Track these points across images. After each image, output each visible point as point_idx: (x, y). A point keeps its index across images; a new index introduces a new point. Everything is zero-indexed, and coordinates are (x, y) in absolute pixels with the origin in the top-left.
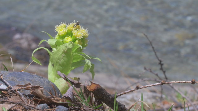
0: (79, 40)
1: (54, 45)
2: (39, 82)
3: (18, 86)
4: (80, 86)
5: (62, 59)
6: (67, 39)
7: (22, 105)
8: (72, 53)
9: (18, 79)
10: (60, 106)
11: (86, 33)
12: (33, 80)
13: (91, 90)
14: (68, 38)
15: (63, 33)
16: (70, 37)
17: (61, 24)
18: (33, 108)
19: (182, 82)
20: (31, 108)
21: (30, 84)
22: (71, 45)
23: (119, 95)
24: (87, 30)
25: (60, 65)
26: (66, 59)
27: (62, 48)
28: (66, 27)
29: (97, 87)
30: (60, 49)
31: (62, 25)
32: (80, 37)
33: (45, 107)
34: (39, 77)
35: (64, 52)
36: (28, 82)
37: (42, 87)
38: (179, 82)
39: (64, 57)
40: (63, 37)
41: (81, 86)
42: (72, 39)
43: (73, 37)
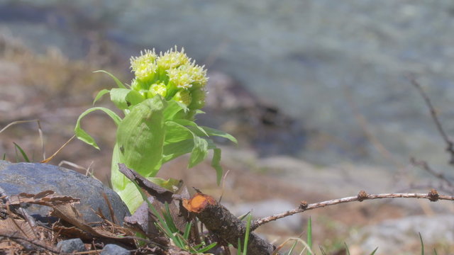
0: (184, 92)
1: (122, 102)
2: (78, 187)
3: (23, 195)
4: (172, 199)
5: (141, 134)
6: (156, 89)
7: (18, 240)
8: (162, 123)
9: (27, 179)
10: (111, 246)
11: (202, 77)
12: (63, 184)
13: (193, 208)
14: (159, 86)
15: (146, 76)
16: (162, 84)
17: (144, 54)
18: (43, 249)
19: (406, 195)
20: (39, 249)
21: (51, 192)
22: (161, 103)
23: (260, 222)
24: (204, 69)
25: (136, 149)
26: (149, 135)
27: (140, 110)
28: (153, 61)
29: (205, 203)
30: (136, 110)
31: (146, 55)
32: (186, 85)
33: (75, 247)
34: (80, 177)
35: (144, 120)
36: (50, 188)
37: (77, 200)
38: (401, 196)
39: (144, 130)
40: (146, 84)
41: (174, 200)
42: (167, 90)
43: (169, 85)
